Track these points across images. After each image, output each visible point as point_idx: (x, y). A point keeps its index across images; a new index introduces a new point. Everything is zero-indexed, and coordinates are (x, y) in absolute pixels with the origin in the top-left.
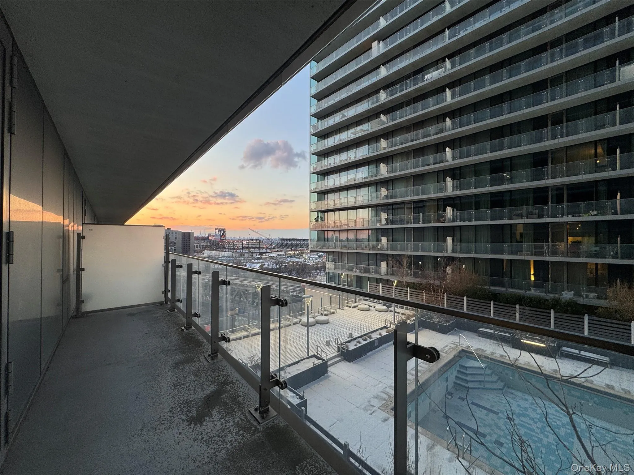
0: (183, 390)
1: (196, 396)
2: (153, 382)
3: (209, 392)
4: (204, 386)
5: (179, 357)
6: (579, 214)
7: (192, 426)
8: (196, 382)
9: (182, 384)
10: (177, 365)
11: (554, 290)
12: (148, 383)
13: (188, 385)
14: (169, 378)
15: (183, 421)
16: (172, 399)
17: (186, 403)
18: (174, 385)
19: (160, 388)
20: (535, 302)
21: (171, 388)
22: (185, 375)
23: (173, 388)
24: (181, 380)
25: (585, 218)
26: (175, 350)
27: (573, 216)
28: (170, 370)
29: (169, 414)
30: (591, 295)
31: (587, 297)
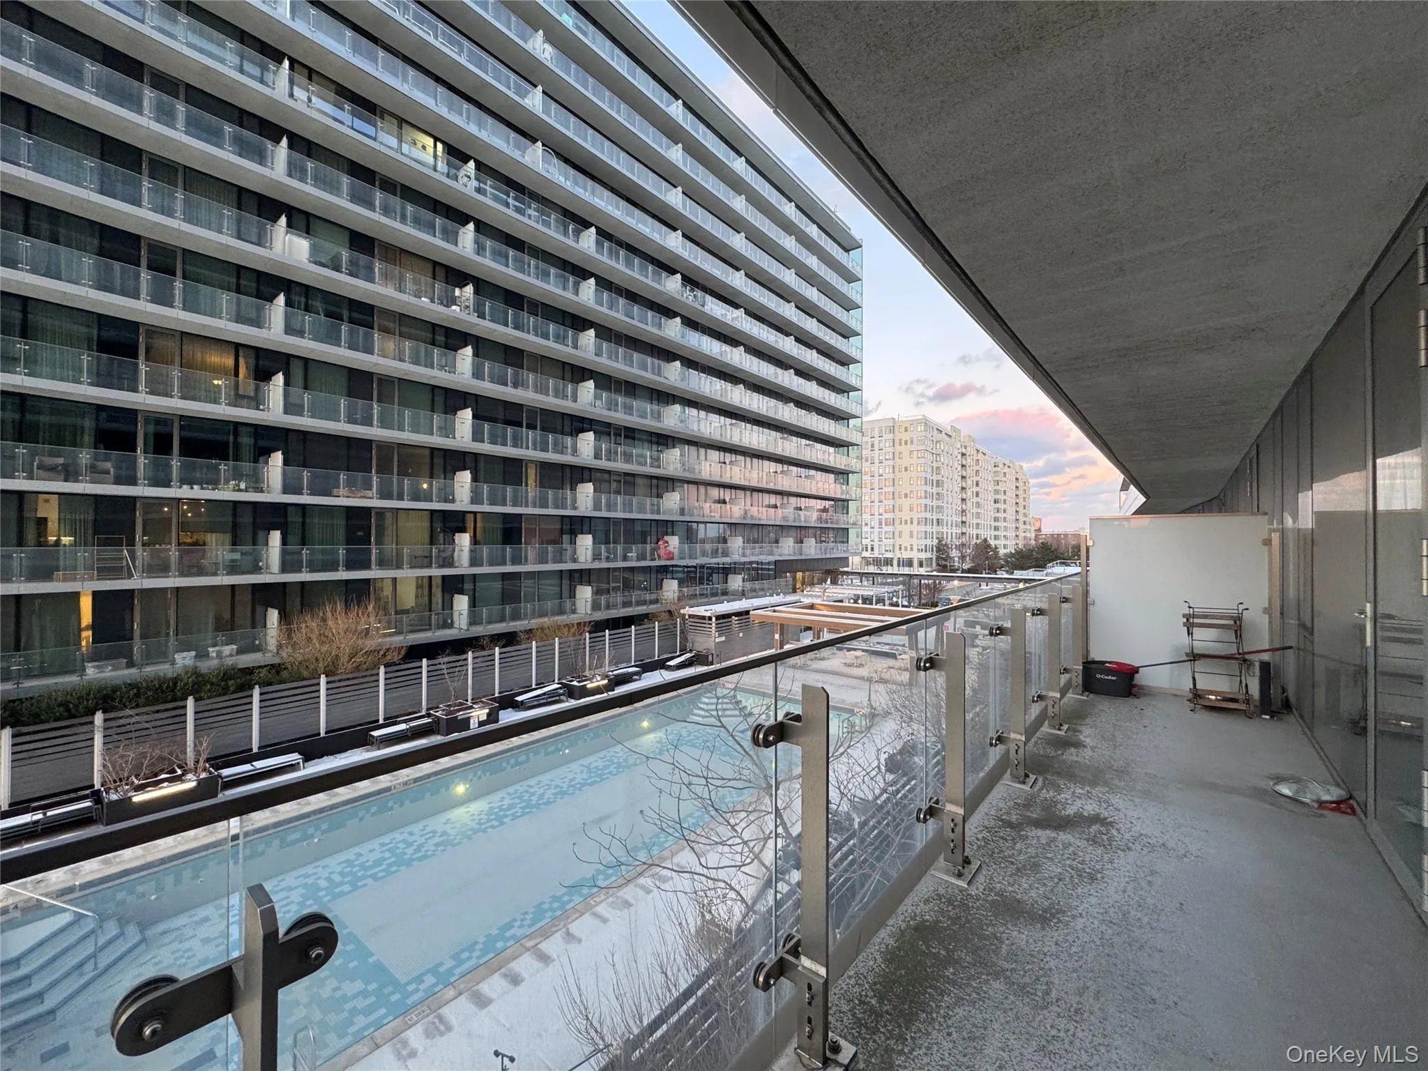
0: (1084, 861)
1: (1072, 840)
2: (1133, 913)
3: (1048, 832)
4: (1044, 842)
5: (1021, 936)
6: (214, 483)
7: (1109, 820)
8: (1049, 855)
9: (1077, 870)
10: (1046, 917)
11: (149, 658)
12: (1146, 920)
13: (1068, 862)
14: (1093, 900)
15: (1118, 830)
16: (1116, 861)
17: (1096, 843)
18: (1093, 879)
19: (1124, 891)
20: (150, 693)
21: (1103, 878)
22: (1056, 880)
23: (1099, 876)
24: (1072, 877)
25: (225, 494)
26: (997, 975)
27: (202, 488)
28: (1074, 917)
29: (1133, 847)
30: (228, 649)
31: (219, 654)
